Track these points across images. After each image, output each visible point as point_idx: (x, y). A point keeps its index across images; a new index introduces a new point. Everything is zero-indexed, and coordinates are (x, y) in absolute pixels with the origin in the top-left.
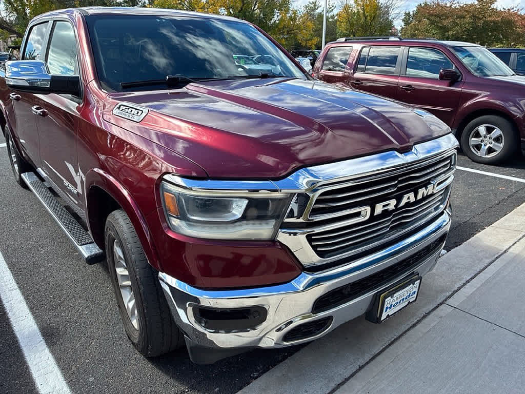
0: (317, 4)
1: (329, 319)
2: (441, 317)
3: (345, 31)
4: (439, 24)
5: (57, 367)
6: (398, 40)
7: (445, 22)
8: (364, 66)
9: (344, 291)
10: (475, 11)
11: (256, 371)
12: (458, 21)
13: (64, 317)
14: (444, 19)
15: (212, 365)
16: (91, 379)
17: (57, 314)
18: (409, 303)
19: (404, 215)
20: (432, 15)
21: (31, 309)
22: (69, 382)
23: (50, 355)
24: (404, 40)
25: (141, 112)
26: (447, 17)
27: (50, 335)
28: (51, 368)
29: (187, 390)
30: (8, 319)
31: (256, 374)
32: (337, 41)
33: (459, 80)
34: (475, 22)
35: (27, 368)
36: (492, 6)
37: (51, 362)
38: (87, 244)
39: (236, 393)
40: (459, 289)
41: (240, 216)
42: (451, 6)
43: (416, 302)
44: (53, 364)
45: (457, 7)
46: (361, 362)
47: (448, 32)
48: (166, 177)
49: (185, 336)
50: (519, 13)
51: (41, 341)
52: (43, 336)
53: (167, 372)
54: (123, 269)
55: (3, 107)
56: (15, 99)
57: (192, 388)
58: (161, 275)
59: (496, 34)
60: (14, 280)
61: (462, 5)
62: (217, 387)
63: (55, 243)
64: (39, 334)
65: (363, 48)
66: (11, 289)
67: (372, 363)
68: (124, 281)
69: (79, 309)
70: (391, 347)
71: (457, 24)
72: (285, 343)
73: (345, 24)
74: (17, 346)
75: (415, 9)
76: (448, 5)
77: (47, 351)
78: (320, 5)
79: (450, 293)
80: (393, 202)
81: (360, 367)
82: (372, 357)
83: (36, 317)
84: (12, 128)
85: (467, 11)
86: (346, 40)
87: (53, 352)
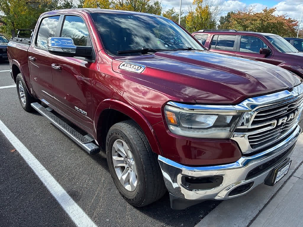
0: (173, 11)
1: (252, 183)
2: (294, 183)
3: (190, 26)
4: (243, 24)
5: (84, 213)
6: (235, 31)
7: (246, 23)
8: (215, 46)
9: (260, 168)
10: (263, 17)
11: (201, 214)
12: (253, 22)
13: (78, 185)
14: (246, 21)
15: (184, 210)
16: (108, 220)
17: (74, 183)
18: (285, 175)
19: (287, 126)
20: (238, 19)
21: (58, 181)
22: (95, 222)
23: (78, 207)
24: (238, 32)
25: (140, 67)
26: (247, 20)
27: (75, 195)
28: (81, 214)
29: (164, 225)
30: (45, 187)
31: (201, 216)
32: (199, 31)
33: (271, 54)
34: (262, 23)
35: (67, 214)
36: (272, 14)
37: (80, 210)
38: (88, 143)
39: (194, 226)
40: (297, 168)
41: (212, 125)
42: (249, 14)
43: (287, 174)
44: (82, 212)
45: (252, 14)
46: (260, 208)
47: (248, 28)
48: (168, 103)
49: (170, 193)
50: (285, 19)
51: (70, 199)
52: (71, 196)
53: (150, 215)
54: (117, 157)
55: (19, 64)
56: (33, 60)
57: (168, 224)
58: (160, 158)
59: (274, 30)
60: (41, 164)
61: (255, 13)
62: (182, 223)
63: (58, 143)
64: (67, 195)
65: (214, 36)
66: (41, 169)
67: (266, 208)
68: (118, 164)
69: (86, 181)
70: (273, 200)
71: (252, 24)
72: (230, 197)
73: (191, 22)
74: (57, 203)
75: (226, 15)
76: (247, 13)
77: (76, 205)
78: (175, 11)
79: (294, 170)
80: (286, 118)
81: (259, 211)
82: (264, 205)
83: (62, 185)
84: (24, 77)
85: (258, 17)
86: (204, 31)
87: (79, 205)
